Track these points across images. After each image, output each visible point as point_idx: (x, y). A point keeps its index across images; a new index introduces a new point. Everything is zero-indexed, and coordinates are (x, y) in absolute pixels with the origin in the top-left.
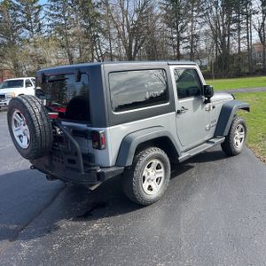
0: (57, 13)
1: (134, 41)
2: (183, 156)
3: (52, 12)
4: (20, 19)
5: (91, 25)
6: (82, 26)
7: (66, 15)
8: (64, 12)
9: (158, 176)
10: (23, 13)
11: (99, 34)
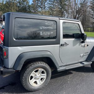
0: (51, 3)
1: (77, 15)
2: (60, 69)
3: (49, 3)
4: (39, 4)
5: (62, 8)
6: (59, 8)
7: (54, 4)
8: (53, 3)
9: (42, 77)
10: (40, 2)
11: (65, 12)
